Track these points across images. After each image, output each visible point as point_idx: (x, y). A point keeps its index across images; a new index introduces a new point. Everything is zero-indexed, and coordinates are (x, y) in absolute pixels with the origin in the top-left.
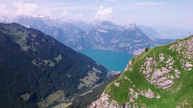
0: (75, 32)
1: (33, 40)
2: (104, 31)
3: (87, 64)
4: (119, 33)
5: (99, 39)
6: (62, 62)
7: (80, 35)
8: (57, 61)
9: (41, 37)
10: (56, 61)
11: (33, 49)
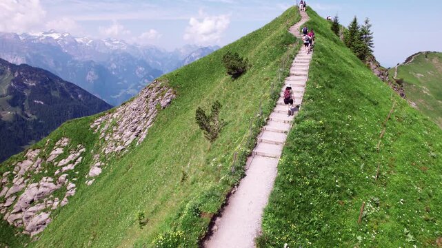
0: (137, 73)
7: (150, 80)
9: (49, 87)
11: (27, 116)
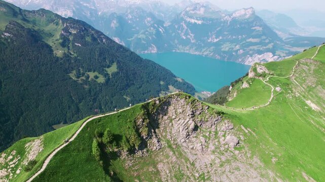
0: (146, 22)
1: (71, 38)
2: (196, 21)
3: (160, 80)
4: (222, 24)
5: (186, 34)
6: (117, 75)
7: (154, 27)
8: (110, 73)
9: (84, 34)
10: (108, 74)
11: (71, 54)
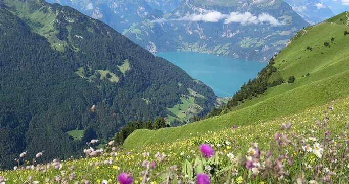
0: (138, 13)
3: (177, 81)
5: (193, 29)
6: (131, 73)
8: (123, 72)
9: (85, 24)
10: (120, 72)
